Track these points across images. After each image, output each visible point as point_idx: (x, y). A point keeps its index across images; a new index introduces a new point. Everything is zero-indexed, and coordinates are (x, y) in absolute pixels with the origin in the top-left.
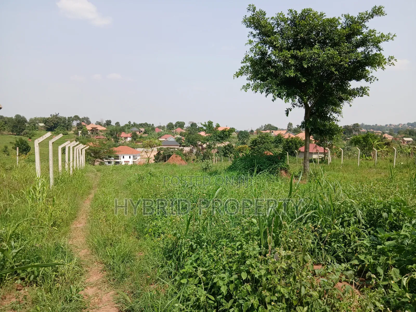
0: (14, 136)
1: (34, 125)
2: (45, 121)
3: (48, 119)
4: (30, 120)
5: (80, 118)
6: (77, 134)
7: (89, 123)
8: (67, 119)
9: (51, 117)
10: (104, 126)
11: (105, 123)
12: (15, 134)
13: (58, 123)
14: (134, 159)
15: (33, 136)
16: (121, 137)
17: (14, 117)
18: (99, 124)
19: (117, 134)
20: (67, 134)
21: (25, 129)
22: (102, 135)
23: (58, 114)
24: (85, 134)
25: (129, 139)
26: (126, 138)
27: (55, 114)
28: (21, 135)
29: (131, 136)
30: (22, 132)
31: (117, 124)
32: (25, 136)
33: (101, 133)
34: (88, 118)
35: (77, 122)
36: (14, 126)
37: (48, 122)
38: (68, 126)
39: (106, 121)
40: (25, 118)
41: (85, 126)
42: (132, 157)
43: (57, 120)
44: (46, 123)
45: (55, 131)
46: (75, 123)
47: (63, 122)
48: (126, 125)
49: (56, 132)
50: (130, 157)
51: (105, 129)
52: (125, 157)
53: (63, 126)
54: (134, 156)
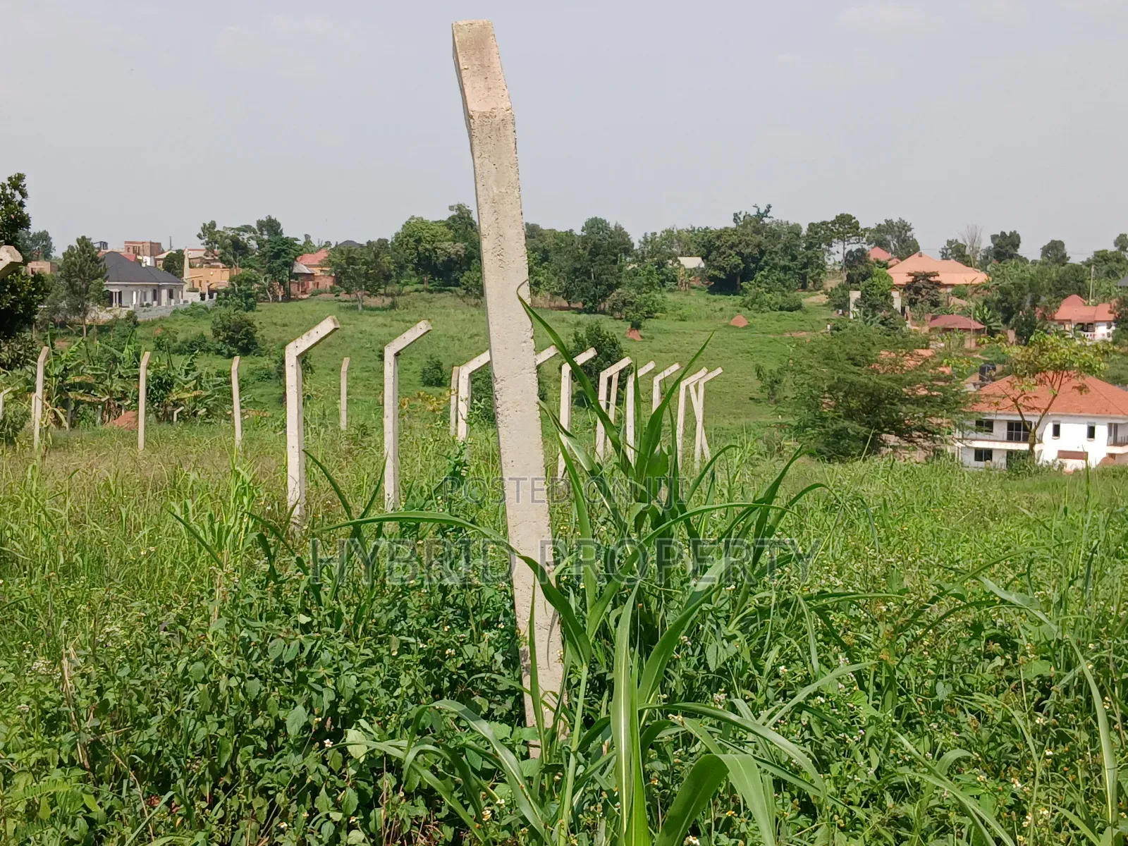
0: (571, 317)
1: (661, 265)
2: (708, 244)
3: (719, 237)
4: (646, 242)
5: (862, 226)
6: (843, 306)
7: (908, 248)
8: (804, 232)
9: (733, 225)
10: (982, 266)
11: (988, 250)
12: (580, 305)
13: (762, 253)
14: (1116, 443)
15: (650, 315)
16: (1062, 322)
17: (578, 232)
18: (957, 252)
19: (1034, 304)
20: (799, 307)
21: (618, 285)
22: (966, 312)
23: (767, 211)
24: (874, 307)
25: (1102, 332)
26: (1087, 327)
27: (753, 212)
28: (603, 312)
29: (1111, 317)
30: (604, 296)
31: (1055, 251)
32: (617, 314)
33: (955, 301)
34: (905, 227)
35: (849, 248)
36: (576, 270)
37: (719, 247)
38: (805, 266)
39: (994, 238)
40: (626, 235)
41: (886, 266)
42: (1102, 431)
43: (759, 238)
44: (709, 252)
45: (746, 291)
46: (836, 254)
47: (786, 249)
48: (1097, 254)
49: (747, 299)
50: (1091, 433)
51: (980, 277)
52: (1063, 427)
53: (785, 269)
54: (1114, 428)
